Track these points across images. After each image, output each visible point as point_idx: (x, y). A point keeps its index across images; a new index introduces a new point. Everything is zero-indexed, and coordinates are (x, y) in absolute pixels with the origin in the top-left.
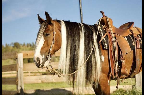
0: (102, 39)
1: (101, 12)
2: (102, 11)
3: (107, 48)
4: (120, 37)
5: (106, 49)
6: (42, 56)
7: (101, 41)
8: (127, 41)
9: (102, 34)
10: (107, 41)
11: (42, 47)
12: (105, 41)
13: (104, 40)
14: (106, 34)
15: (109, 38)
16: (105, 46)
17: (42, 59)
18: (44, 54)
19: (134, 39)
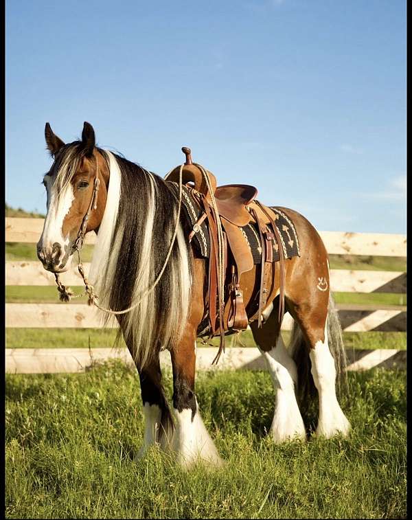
0: (197, 228)
1: (184, 150)
2: (188, 147)
3: (206, 255)
4: (233, 228)
5: (203, 257)
6: (65, 240)
7: (193, 234)
8: (247, 240)
9: (195, 215)
10: (207, 236)
11: (66, 215)
12: (203, 235)
13: (201, 231)
14: (204, 216)
15: (211, 228)
16: (204, 250)
17: (66, 247)
18: (69, 234)
19: (261, 236)
